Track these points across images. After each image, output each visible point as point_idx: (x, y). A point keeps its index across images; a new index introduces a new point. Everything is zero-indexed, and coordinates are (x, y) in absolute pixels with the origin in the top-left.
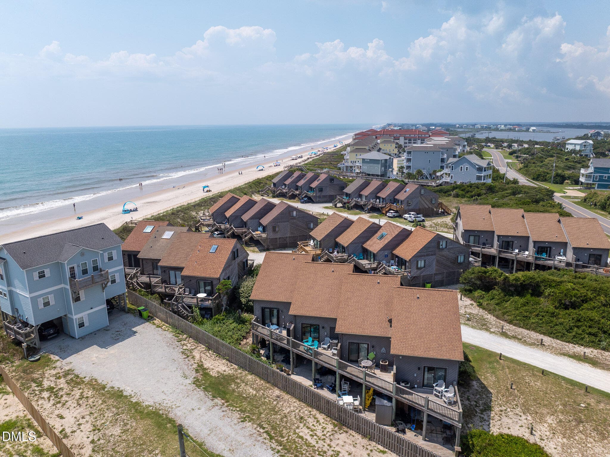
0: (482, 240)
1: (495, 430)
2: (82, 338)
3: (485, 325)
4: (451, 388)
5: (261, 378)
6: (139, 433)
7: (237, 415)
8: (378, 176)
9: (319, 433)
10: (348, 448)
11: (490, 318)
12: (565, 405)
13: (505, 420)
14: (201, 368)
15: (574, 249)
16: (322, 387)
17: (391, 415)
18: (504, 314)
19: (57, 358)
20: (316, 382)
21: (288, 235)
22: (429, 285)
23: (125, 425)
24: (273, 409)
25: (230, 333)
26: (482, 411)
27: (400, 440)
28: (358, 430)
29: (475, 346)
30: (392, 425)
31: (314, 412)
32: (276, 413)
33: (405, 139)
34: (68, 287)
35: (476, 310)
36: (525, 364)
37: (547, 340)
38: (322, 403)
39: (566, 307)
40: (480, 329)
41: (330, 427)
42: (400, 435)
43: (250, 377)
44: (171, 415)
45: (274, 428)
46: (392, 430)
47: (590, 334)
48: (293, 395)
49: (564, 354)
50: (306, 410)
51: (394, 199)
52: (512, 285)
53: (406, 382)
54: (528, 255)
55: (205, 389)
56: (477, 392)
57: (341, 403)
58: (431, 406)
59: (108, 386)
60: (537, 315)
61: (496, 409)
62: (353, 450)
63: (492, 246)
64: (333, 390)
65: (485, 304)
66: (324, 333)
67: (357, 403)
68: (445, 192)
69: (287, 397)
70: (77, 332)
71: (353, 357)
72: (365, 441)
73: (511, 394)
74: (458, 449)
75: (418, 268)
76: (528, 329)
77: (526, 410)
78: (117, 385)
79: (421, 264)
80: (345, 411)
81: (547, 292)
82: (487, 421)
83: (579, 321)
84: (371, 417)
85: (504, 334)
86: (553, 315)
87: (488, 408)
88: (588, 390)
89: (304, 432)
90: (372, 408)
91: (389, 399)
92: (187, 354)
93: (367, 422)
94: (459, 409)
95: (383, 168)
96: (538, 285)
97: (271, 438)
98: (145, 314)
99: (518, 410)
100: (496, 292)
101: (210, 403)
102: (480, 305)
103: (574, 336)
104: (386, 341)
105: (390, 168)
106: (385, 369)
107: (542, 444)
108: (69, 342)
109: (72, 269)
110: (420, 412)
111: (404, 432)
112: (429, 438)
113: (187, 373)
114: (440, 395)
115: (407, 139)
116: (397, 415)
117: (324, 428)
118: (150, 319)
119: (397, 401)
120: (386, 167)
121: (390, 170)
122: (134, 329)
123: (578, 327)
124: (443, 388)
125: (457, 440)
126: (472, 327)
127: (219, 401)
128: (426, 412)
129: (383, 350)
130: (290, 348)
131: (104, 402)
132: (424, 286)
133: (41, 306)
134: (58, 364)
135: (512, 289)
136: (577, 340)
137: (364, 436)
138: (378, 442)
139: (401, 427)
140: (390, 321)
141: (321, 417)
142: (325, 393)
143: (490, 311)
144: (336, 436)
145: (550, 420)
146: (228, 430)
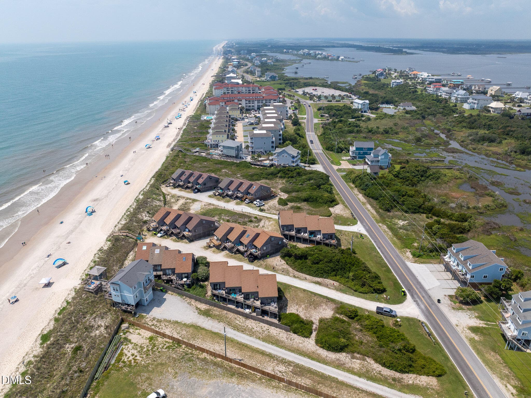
0: (289, 228)
1: (288, 312)
2: (148, 305)
3: (288, 273)
4: (275, 304)
5: (219, 308)
6: (191, 331)
7: (217, 321)
8: (233, 157)
9: (242, 322)
10: (250, 324)
11: (290, 269)
12: (308, 301)
13: (291, 308)
14: (197, 308)
15: (323, 234)
16: (238, 308)
17: (260, 313)
18: (295, 267)
19: (145, 314)
20: (237, 306)
21: (202, 232)
22: (268, 256)
23: (186, 330)
24: (226, 317)
25: (201, 293)
26: (285, 307)
27: (263, 320)
28: (252, 319)
29: (284, 283)
30: (261, 315)
31: (238, 316)
32: (228, 318)
33: (246, 101)
34: (143, 289)
35: (286, 266)
36: (299, 288)
37: (308, 277)
38: (241, 313)
39: (315, 264)
40: (287, 275)
41: (244, 319)
42: (263, 318)
43: (215, 308)
44: (197, 325)
45: (229, 322)
46: (261, 317)
47: (321, 273)
48: (231, 312)
49: (312, 282)
50: (236, 316)
51: (248, 192)
52: (298, 256)
53: (264, 304)
54: (306, 235)
55: (203, 315)
56: (284, 301)
57: (246, 312)
58: (270, 309)
59: (171, 320)
60: (306, 268)
61: (289, 305)
62: (251, 324)
63: (293, 231)
64: (242, 308)
65: (289, 263)
66: (237, 291)
67: (250, 311)
68: (275, 175)
69: (229, 313)
70: (146, 303)
71: (248, 298)
72: (254, 321)
73: (294, 300)
74: (278, 319)
75: (263, 250)
76: (302, 273)
77: (297, 304)
78: (174, 319)
79: (265, 248)
80: (248, 314)
81: (309, 258)
82: (286, 310)
83: (318, 269)
84: (254, 314)
85: (294, 277)
86: (310, 267)
87: (287, 305)
88: (315, 294)
89: (237, 322)
90: (254, 311)
91: (259, 309)
92: (190, 304)
93: (254, 316)
94: (277, 309)
95: (236, 152)
96: (306, 256)
97: (229, 325)
98: (164, 290)
99: (295, 305)
100: (292, 258)
101: (207, 319)
102: (287, 264)
103: (316, 275)
104: (257, 293)
105: (241, 151)
106: (257, 300)
107: (299, 314)
108: (144, 308)
109: (143, 283)
110: (268, 311)
111: (264, 317)
112: (271, 317)
113: (194, 311)
114: (273, 306)
115: (247, 101)
116: (262, 312)
117: (242, 320)
118: (166, 292)
119: (262, 309)
120: (238, 151)
121: (241, 152)
122: (164, 297)
123: (318, 271)
124: (273, 304)
125: (277, 317)
126: (284, 275)
127: (209, 318)
128: (269, 311)
129: (256, 295)
130: (227, 297)
131: (174, 325)
132: (266, 256)
133: (135, 298)
134: (147, 316)
135: (298, 257)
136: (317, 276)
137: (254, 320)
138: (257, 321)
139: (263, 316)
140: (258, 286)
141: (241, 317)
142: (240, 309)
143: (291, 266)
144: (246, 321)
145: (303, 306)
146: (216, 326)
